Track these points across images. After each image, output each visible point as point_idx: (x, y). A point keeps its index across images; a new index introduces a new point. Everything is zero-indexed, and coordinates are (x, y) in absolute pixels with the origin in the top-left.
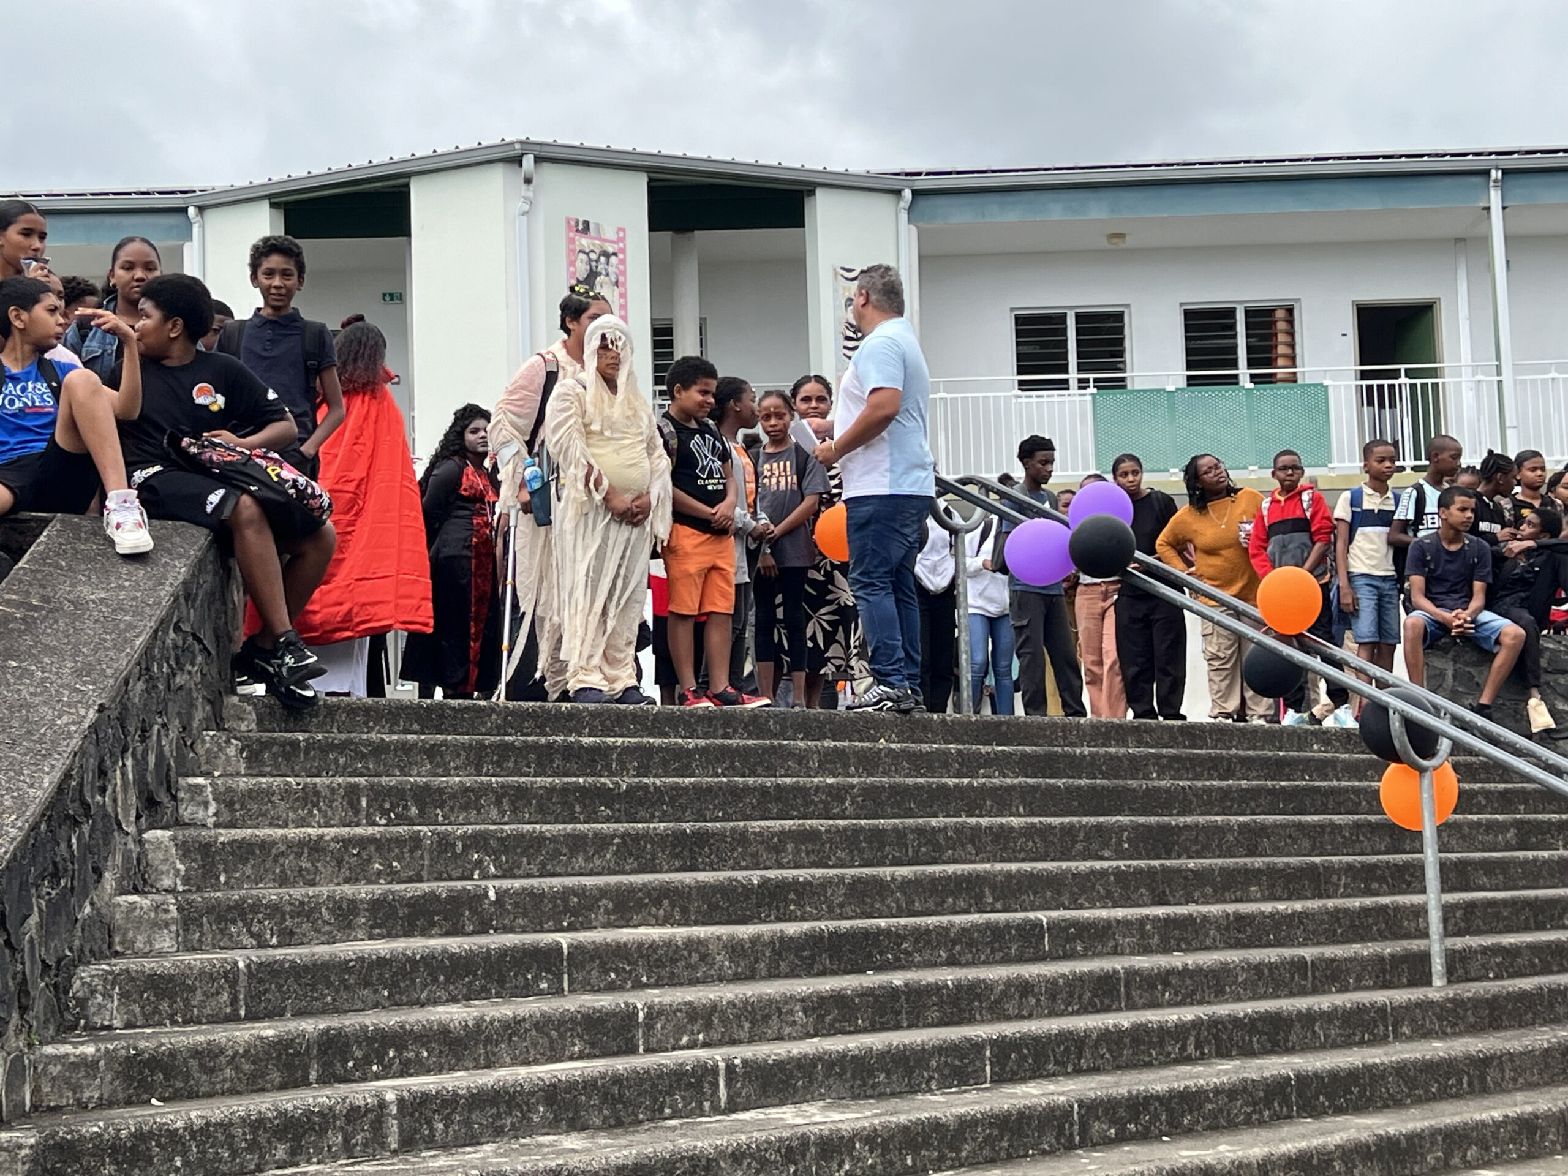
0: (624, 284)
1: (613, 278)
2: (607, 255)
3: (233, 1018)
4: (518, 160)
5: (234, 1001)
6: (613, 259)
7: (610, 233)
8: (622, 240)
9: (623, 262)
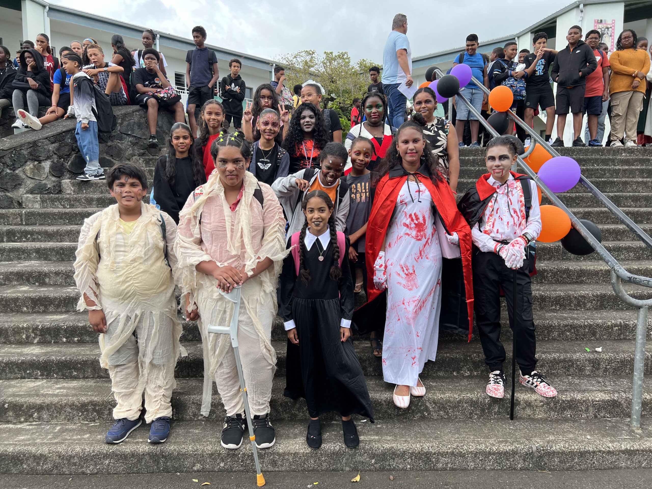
0: (613, 36)
1: (610, 34)
2: (608, 28)
3: (22, 224)
4: (578, 6)
5: (21, 220)
6: (610, 29)
7: (610, 22)
8: (614, 23)
9: (614, 29)
